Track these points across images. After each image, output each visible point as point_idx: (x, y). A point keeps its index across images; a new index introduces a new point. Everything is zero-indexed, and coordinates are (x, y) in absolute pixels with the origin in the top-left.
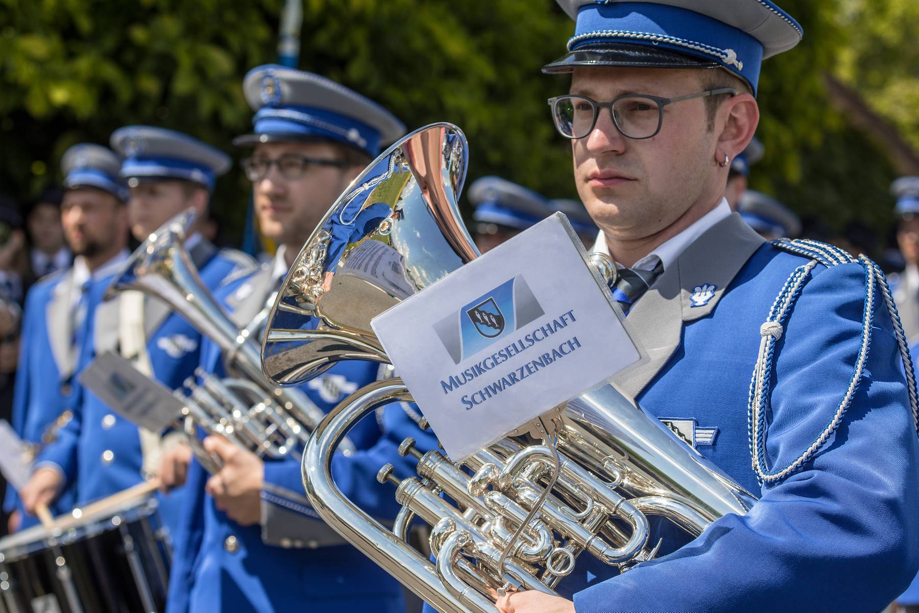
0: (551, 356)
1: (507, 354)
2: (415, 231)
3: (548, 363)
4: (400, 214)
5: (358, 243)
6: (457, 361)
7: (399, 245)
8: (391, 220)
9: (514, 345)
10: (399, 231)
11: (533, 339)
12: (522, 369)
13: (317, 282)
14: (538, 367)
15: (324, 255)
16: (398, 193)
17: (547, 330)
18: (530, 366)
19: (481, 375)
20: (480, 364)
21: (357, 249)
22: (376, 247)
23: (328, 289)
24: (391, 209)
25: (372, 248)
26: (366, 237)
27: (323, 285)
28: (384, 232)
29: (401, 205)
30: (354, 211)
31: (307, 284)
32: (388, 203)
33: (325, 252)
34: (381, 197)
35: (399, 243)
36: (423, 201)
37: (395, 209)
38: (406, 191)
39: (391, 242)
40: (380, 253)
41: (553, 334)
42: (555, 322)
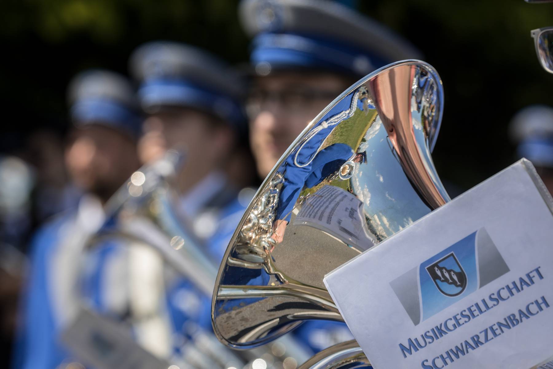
0: (518, 317)
1: (469, 314)
2: (377, 175)
3: (514, 325)
4: (362, 157)
5: (315, 189)
6: (416, 322)
7: (360, 190)
8: (353, 163)
9: (477, 305)
10: (361, 175)
11: (498, 298)
12: (486, 331)
13: (266, 232)
14: (503, 328)
15: (275, 201)
16: (361, 134)
17: (512, 288)
18: (495, 328)
19: (442, 337)
20: (441, 325)
21: (314, 196)
22: (334, 194)
23: (280, 240)
24: (353, 151)
25: (331, 195)
26: (325, 182)
27: (274, 235)
28: (344, 176)
29: (364, 148)
30: (312, 151)
31: (256, 233)
32: (350, 145)
33: (276, 197)
34: (343, 137)
35: (360, 188)
36: (389, 143)
37: (357, 151)
38: (370, 132)
39: (351, 188)
40: (338, 199)
41: (520, 293)
42: (521, 280)
